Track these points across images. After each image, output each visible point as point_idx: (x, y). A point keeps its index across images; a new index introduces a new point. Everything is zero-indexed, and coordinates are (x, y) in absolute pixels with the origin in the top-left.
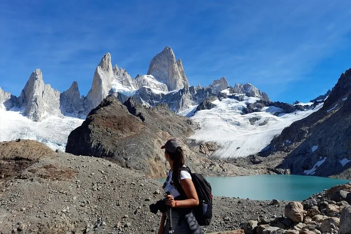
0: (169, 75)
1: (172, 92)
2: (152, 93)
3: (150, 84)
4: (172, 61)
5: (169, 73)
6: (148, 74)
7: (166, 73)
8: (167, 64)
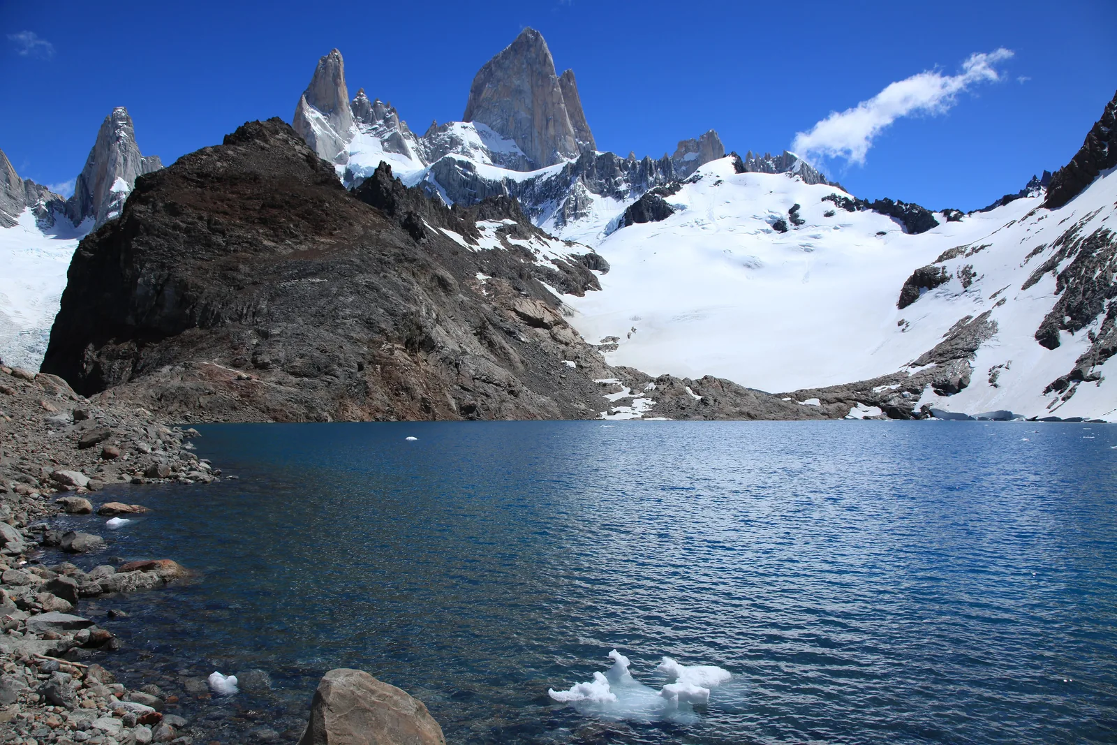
0: (532, 121)
1: (539, 172)
2: (475, 178)
3: (472, 151)
4: (545, 77)
5: (532, 114)
6: (467, 119)
7: (523, 114)
8: (526, 87)
